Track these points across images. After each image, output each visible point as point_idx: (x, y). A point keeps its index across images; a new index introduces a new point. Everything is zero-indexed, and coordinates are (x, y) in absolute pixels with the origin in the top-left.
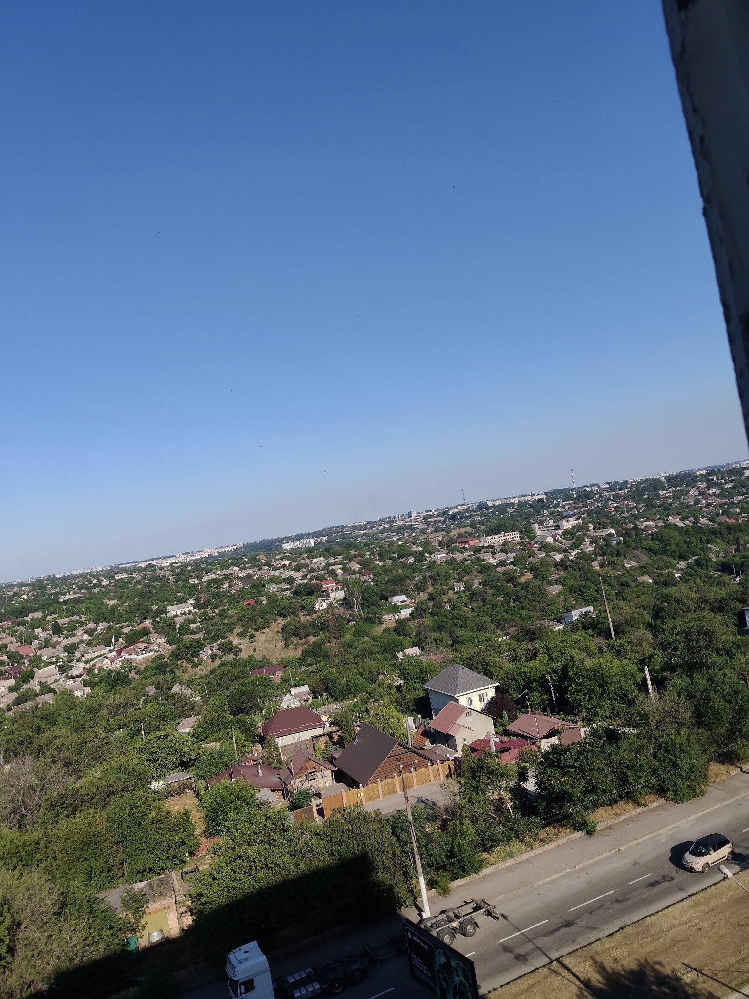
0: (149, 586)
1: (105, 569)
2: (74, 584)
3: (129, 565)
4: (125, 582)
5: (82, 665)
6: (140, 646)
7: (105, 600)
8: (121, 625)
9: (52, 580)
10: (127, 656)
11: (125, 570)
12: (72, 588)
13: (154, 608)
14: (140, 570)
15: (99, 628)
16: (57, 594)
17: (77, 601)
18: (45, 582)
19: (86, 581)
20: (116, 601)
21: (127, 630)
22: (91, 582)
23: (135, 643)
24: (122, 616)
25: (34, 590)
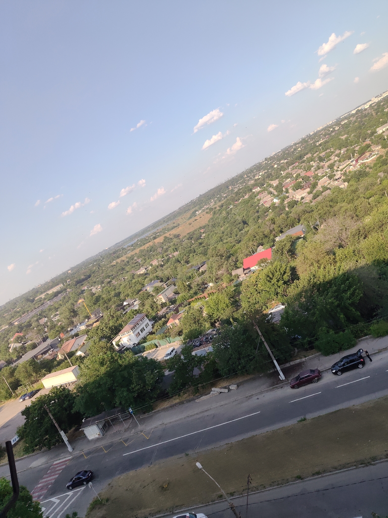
0: (362, 121)
1: (334, 122)
2: (321, 134)
3: (346, 115)
4: (347, 124)
5: (339, 172)
6: (367, 154)
7: (340, 137)
8: (353, 147)
9: (310, 137)
10: (362, 161)
11: (346, 118)
12: (320, 137)
13: (369, 132)
14: (353, 115)
15: (342, 152)
16: (314, 143)
17: (326, 142)
18: (306, 139)
19: (327, 131)
20: (346, 136)
21: (357, 149)
22: (329, 131)
23: (364, 153)
24: (352, 142)
25: (303, 144)
